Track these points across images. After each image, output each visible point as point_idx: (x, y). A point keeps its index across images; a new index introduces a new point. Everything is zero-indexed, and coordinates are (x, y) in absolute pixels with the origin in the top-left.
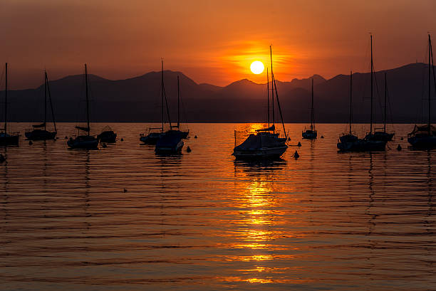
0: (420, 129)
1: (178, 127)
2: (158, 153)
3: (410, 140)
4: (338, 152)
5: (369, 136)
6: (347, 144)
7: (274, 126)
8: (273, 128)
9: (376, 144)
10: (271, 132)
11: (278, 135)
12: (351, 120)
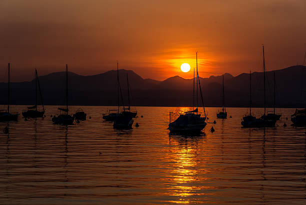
0: (300, 112)
1: (129, 109)
2: (115, 127)
3: (292, 120)
4: (242, 127)
5: (264, 117)
6: (249, 122)
7: (197, 109)
8: (197, 111)
9: (268, 122)
10: (195, 113)
11: (200, 115)
12: (250, 105)
